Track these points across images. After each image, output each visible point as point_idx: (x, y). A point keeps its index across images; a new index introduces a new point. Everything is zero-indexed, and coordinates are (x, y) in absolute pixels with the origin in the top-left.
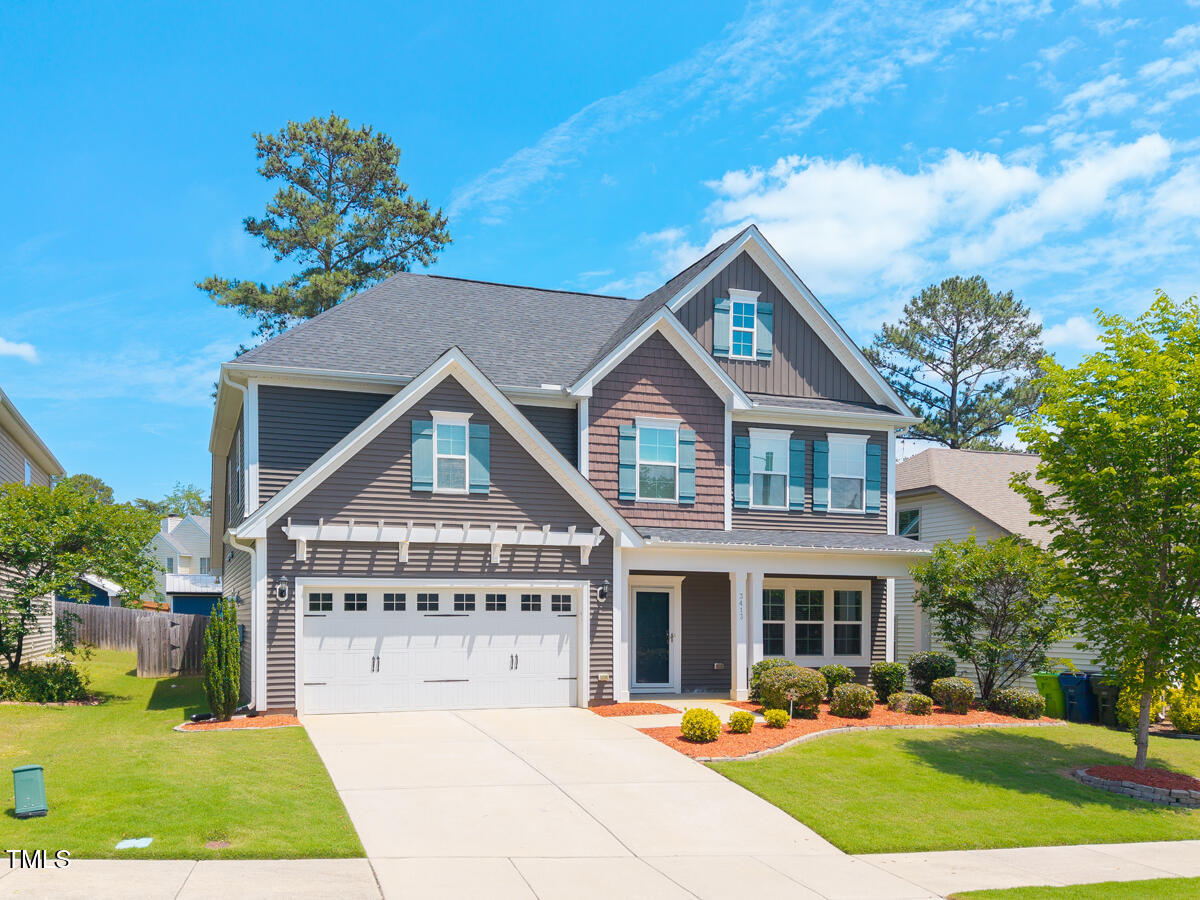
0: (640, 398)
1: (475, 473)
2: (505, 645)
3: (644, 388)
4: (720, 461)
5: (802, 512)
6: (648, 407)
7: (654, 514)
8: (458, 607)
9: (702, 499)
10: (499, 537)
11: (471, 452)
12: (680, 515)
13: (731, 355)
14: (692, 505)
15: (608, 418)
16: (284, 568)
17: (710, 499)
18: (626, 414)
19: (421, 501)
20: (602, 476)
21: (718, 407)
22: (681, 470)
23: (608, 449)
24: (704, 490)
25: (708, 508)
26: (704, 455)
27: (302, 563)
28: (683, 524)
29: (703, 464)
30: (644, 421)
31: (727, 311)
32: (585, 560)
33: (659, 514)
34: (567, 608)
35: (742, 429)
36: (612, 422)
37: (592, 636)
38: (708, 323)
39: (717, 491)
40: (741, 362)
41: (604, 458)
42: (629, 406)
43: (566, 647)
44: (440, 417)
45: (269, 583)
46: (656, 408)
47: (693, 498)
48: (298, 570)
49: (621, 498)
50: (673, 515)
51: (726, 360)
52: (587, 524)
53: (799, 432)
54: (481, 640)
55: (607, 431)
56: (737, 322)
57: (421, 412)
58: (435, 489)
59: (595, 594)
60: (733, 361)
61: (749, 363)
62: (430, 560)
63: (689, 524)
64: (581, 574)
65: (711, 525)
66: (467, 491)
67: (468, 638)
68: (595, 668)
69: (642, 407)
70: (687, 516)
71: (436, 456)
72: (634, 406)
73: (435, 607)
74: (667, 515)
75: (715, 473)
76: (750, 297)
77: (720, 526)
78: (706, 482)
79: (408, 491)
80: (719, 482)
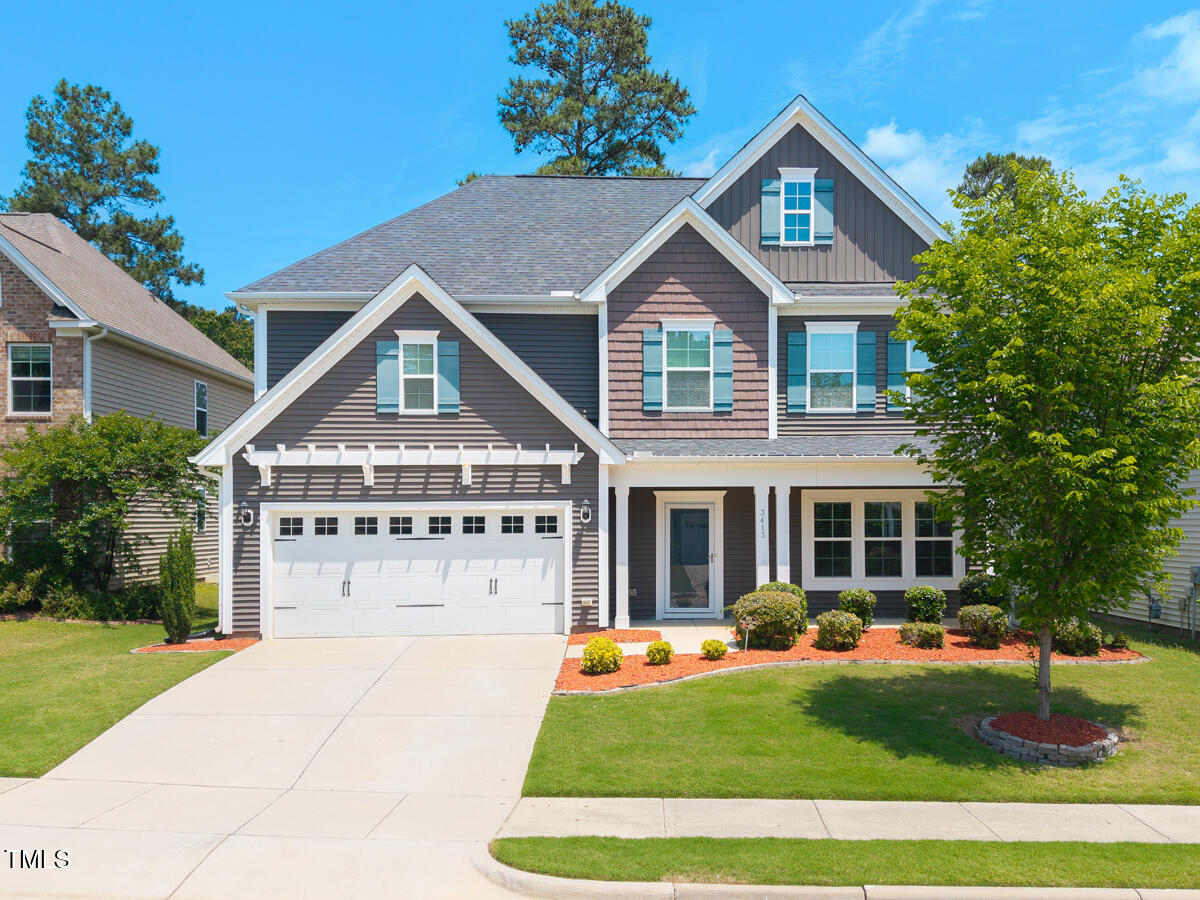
0: (667, 298)
1: (444, 393)
2: (484, 569)
3: (672, 286)
4: (763, 362)
5: (873, 413)
6: (677, 308)
7: (684, 425)
8: (433, 530)
9: (741, 405)
10: (468, 458)
11: (440, 371)
12: (715, 425)
13: (783, 242)
14: (730, 413)
15: (631, 322)
16: (249, 493)
17: (752, 405)
18: (652, 317)
19: (386, 425)
20: (623, 386)
21: (763, 301)
22: (716, 375)
23: (631, 356)
24: (744, 395)
25: (748, 415)
26: (745, 357)
27: (267, 489)
28: (719, 434)
29: (743, 366)
30: (671, 324)
31: (777, 193)
32: (566, 479)
33: (691, 424)
34: (553, 529)
35: (792, 326)
36: (635, 327)
37: (575, 559)
38: (754, 210)
39: (760, 395)
40: (795, 249)
41: (625, 366)
42: (655, 308)
43: (551, 572)
44: (407, 337)
45: (235, 509)
46: (686, 308)
47: (730, 405)
48: (264, 495)
49: (646, 408)
50: (707, 425)
51: (776, 248)
52: (565, 439)
53: (867, 323)
54: (457, 564)
55: (630, 337)
56: (789, 204)
57: (386, 332)
58: (402, 410)
59: (577, 515)
60: (786, 249)
61: (805, 249)
62: (396, 482)
63: (726, 434)
64: (563, 493)
65: (753, 434)
66: (435, 411)
67: (443, 563)
68: (577, 592)
69: (670, 308)
70: (723, 424)
71: (402, 376)
72: (662, 308)
73: (408, 531)
74: (699, 425)
75: (757, 376)
76: (807, 175)
77: (763, 434)
78: (747, 386)
79: (374, 414)
80: (762, 386)
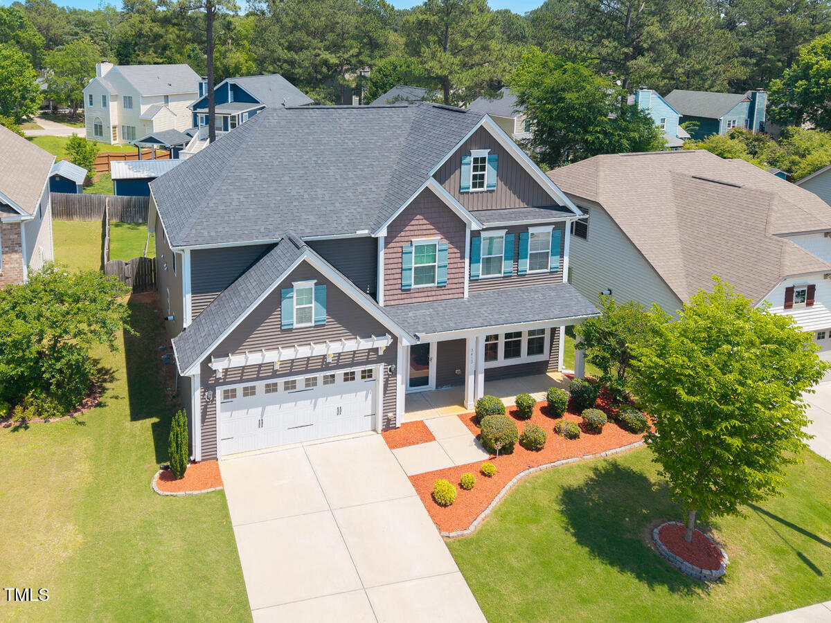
0: (415, 228)
1: (318, 313)
2: (335, 401)
3: (419, 220)
4: (463, 257)
5: (511, 276)
6: (420, 232)
7: (422, 294)
8: (307, 385)
9: (451, 281)
10: (332, 348)
11: (316, 300)
12: (438, 293)
13: (472, 190)
14: (445, 286)
15: (396, 242)
16: (210, 382)
17: (456, 281)
18: (406, 239)
19: (288, 335)
20: (392, 277)
21: (463, 225)
22: (439, 267)
23: (396, 261)
24: (452, 276)
25: (454, 286)
26: (453, 256)
27: (220, 378)
28: (439, 298)
29: (452, 261)
30: (418, 241)
31: (469, 164)
32: (381, 353)
33: (425, 294)
34: (370, 376)
35: (476, 234)
36: (398, 245)
37: (385, 393)
38: (457, 172)
39: (460, 275)
40: (477, 193)
41: (392, 266)
42: (408, 233)
43: (370, 397)
44: (297, 285)
45: (201, 392)
46: (428, 232)
47: (446, 282)
48: (218, 383)
49: (403, 288)
50: (433, 293)
51: (468, 193)
53: (511, 230)
54: (321, 401)
55: (396, 250)
56: (475, 169)
57: (287, 285)
58: (296, 326)
59: (386, 370)
60: (472, 193)
61: (482, 192)
62: (292, 368)
63: (443, 297)
64: (379, 360)
65: (456, 296)
66: (313, 324)
67: (314, 401)
68: (386, 411)
69: (416, 233)
70: (441, 292)
71: (296, 307)
72: (412, 233)
73: (294, 387)
74: (429, 294)
75: (459, 265)
76: (484, 153)
77: (461, 295)
78: (453, 271)
79: (279, 329)
80: (462, 270)
